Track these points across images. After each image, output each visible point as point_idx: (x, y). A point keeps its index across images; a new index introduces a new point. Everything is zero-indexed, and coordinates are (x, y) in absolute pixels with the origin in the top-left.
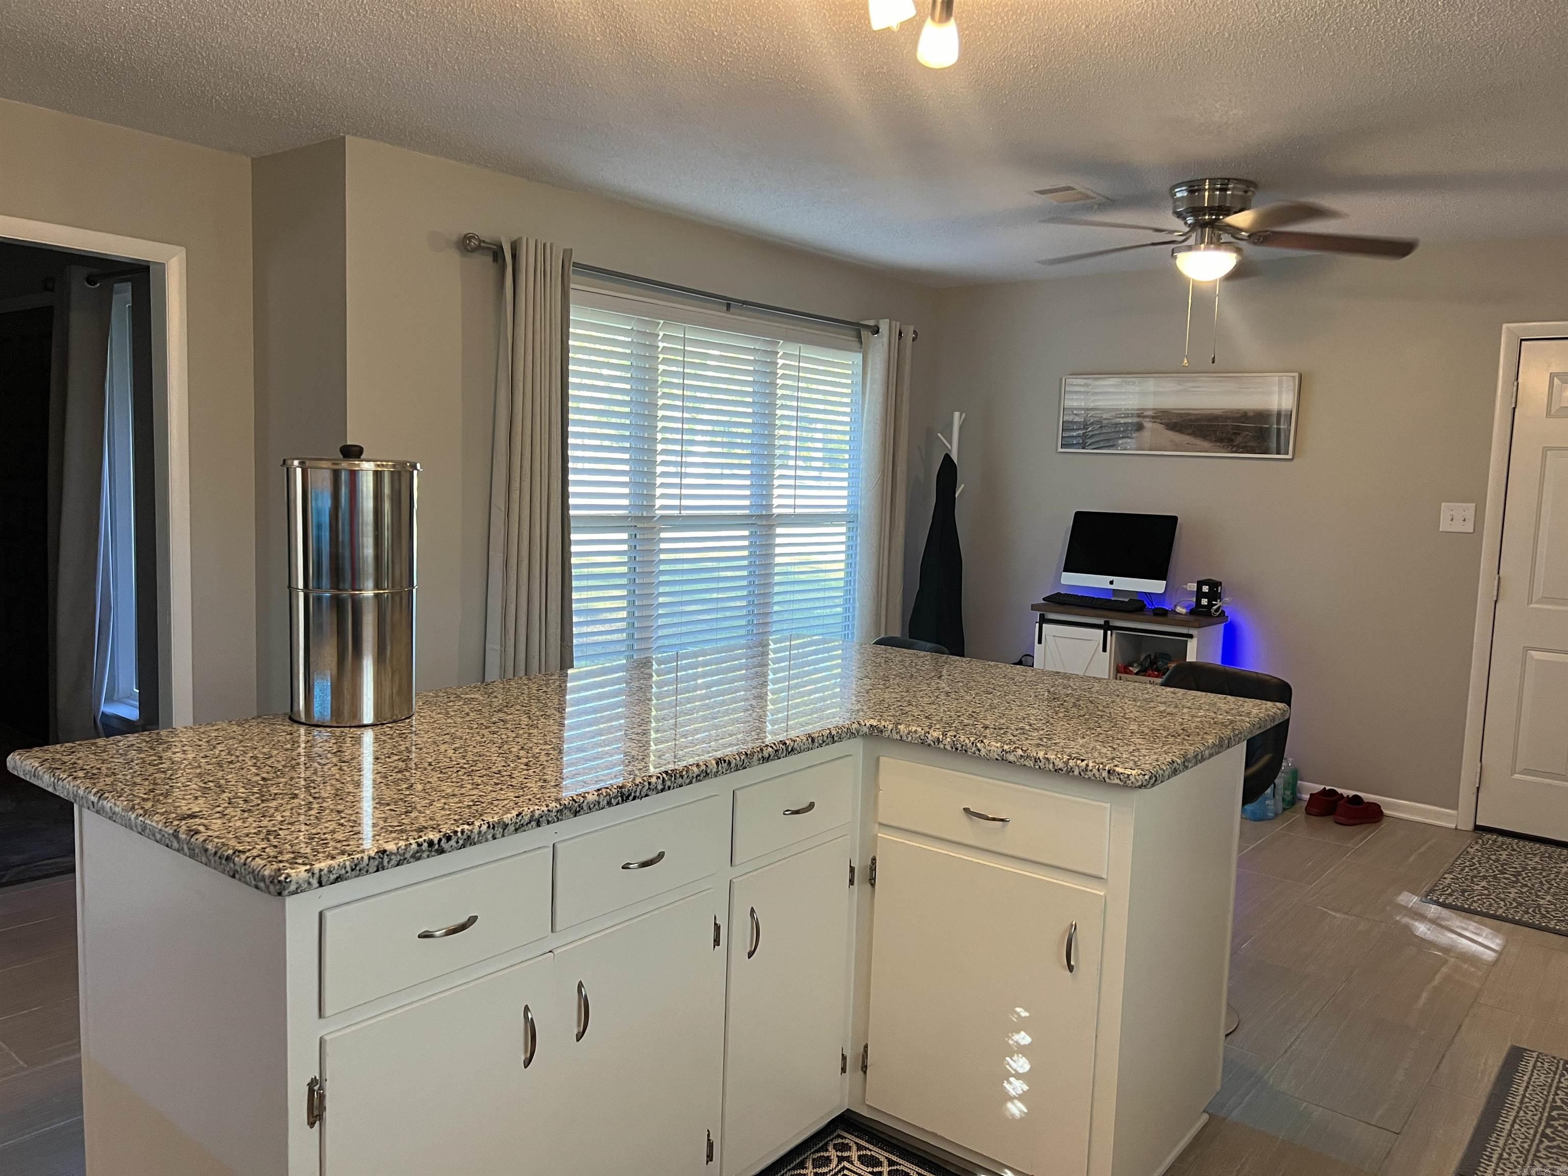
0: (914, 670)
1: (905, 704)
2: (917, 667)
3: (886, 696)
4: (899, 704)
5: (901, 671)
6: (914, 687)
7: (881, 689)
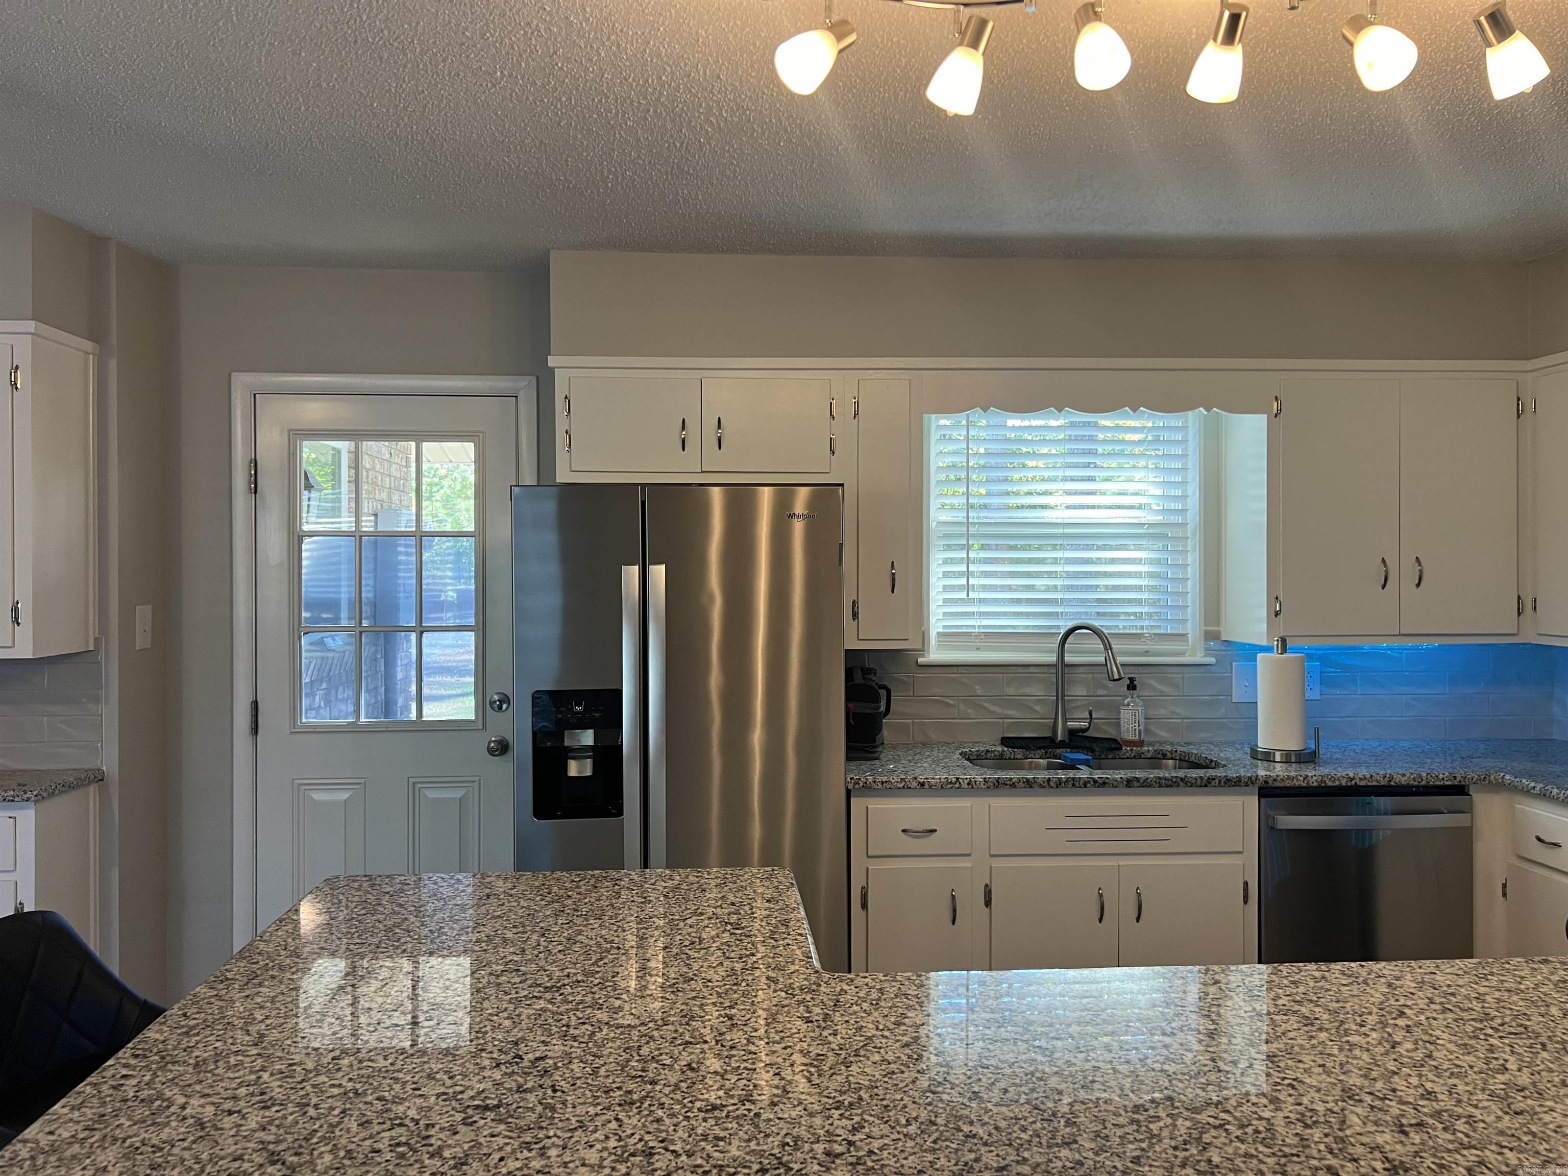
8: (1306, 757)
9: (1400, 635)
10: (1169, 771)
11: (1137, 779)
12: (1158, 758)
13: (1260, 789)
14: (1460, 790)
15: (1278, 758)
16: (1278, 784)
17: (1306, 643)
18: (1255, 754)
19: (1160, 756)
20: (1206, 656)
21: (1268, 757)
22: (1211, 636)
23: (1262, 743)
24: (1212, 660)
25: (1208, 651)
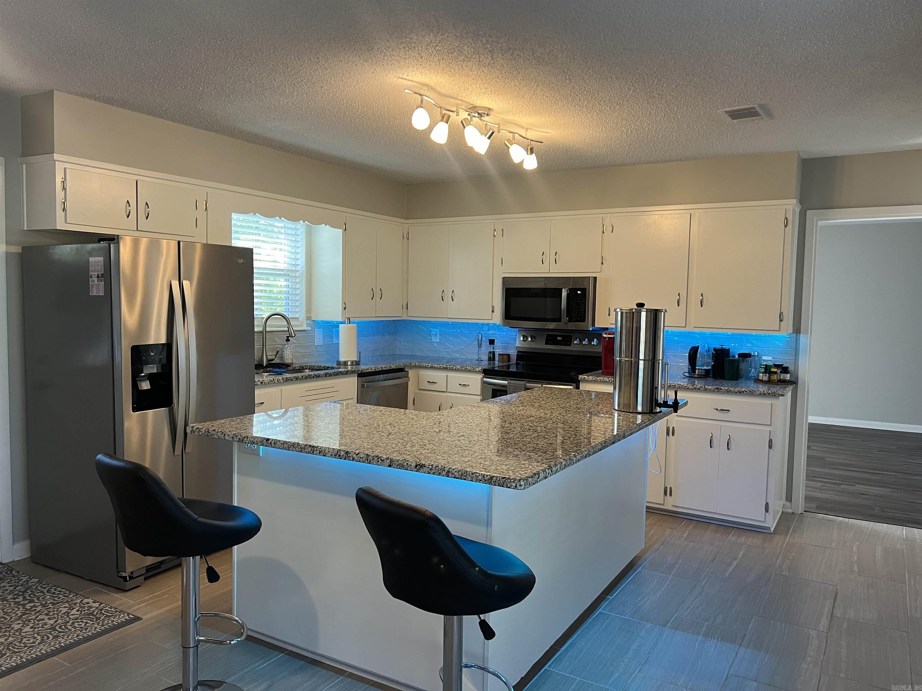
0: (405, 439)
1: (415, 419)
2: (402, 441)
3: (424, 422)
4: (418, 419)
5: (415, 438)
6: (408, 427)
7: (428, 426)
8: (358, 363)
9: (376, 317)
10: (307, 372)
11: (328, 373)
12: (301, 369)
13: (358, 374)
14: (401, 370)
15: (349, 364)
16: (365, 371)
17: (357, 320)
18: (339, 363)
19: (301, 368)
20: (307, 326)
21: (345, 363)
22: (309, 318)
23: (342, 359)
24: (310, 328)
25: (308, 325)
